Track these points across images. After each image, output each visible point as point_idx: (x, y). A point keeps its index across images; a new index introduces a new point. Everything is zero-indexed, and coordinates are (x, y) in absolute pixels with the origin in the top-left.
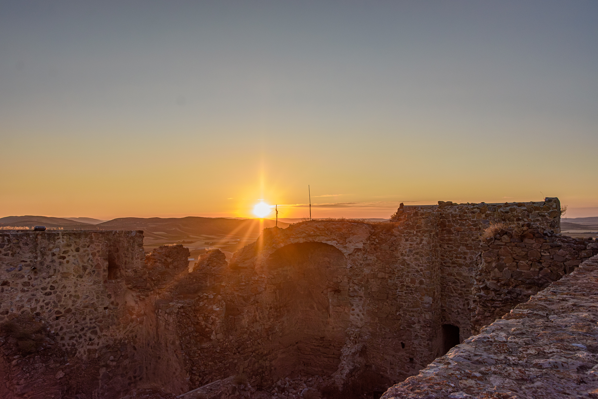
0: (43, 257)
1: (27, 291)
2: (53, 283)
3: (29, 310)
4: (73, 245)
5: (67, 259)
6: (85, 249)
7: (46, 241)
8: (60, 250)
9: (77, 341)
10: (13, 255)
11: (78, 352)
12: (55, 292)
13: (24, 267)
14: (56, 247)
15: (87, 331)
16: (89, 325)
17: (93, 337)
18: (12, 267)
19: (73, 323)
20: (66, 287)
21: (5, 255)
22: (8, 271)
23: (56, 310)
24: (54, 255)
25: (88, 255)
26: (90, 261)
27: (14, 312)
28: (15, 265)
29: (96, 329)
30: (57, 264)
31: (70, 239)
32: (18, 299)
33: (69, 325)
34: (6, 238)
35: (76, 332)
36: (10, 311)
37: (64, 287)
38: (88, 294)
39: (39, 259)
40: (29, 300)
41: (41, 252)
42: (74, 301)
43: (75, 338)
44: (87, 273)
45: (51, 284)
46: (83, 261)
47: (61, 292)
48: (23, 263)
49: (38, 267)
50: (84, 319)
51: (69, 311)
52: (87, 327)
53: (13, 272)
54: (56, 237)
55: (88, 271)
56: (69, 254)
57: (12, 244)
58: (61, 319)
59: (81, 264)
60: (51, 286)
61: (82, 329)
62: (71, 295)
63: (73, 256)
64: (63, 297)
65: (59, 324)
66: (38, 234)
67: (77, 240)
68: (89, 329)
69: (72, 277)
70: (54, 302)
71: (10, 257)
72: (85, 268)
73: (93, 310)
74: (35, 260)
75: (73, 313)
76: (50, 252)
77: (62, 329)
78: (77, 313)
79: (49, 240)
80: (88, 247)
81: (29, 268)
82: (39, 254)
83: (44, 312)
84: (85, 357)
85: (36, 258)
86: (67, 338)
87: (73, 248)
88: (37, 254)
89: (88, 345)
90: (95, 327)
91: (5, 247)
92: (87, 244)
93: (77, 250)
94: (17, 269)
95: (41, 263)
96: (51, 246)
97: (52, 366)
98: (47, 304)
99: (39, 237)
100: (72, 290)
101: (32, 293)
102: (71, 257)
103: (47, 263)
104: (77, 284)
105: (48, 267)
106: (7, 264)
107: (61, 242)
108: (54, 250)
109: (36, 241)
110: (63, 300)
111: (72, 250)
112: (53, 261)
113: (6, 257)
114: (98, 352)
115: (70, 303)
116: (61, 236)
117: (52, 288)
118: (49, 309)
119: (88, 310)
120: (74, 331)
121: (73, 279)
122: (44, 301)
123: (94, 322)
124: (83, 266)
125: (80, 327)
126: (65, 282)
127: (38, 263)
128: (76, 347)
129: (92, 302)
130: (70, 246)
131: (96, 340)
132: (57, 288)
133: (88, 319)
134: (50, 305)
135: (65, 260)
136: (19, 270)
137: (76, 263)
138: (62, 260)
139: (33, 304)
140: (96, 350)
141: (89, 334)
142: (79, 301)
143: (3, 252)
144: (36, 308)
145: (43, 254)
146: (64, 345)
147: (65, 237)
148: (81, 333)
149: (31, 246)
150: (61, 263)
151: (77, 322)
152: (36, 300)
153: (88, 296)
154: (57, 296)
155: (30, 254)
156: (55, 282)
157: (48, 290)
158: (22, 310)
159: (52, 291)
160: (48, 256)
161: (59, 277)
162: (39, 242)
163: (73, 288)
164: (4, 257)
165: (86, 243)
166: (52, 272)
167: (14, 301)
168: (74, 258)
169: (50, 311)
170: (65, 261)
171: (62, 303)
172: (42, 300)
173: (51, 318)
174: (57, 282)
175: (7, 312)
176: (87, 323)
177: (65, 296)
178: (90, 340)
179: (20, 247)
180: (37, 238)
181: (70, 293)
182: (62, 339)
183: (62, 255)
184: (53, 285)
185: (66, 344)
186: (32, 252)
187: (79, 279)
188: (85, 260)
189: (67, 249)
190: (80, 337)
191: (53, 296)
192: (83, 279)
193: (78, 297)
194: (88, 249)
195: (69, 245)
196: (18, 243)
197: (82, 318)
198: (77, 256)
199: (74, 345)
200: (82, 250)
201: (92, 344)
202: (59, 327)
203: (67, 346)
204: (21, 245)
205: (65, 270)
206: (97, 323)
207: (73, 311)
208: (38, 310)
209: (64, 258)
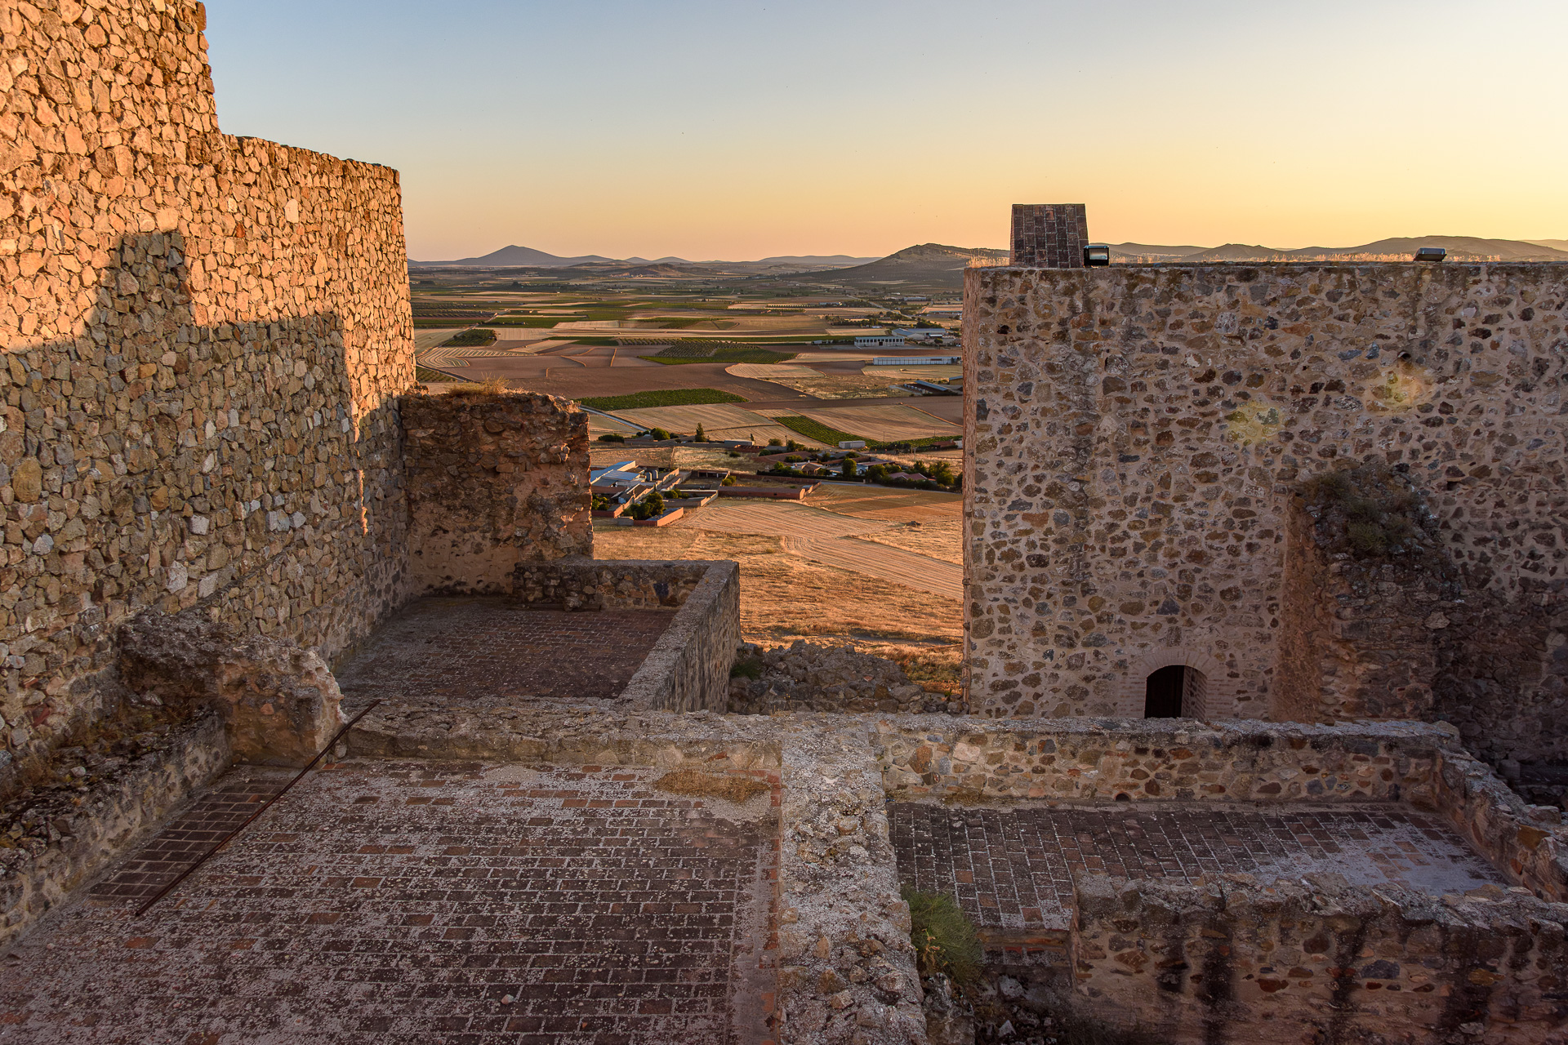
0: (1430, 328)
1: (1384, 409)
2: (1448, 397)
3: (1384, 455)
4: (1515, 303)
5: (1494, 337)
6: (1548, 313)
7: (1443, 289)
8: (1477, 315)
9: (1494, 551)
10: (1357, 320)
11: (1493, 578)
12: (1453, 421)
13: (1381, 351)
14: (1469, 305)
15: (1525, 531)
16: (1532, 516)
17: (1541, 549)
18: (1353, 348)
19: (1490, 504)
20: (1481, 412)
21: (1341, 319)
22: (1343, 357)
23: (1449, 464)
24: (1459, 324)
25: (1556, 330)
26: (1558, 348)
27: (1348, 454)
28: (1362, 344)
29: (1549, 532)
30: (1464, 349)
31: (1508, 283)
32: (1359, 426)
33: (1479, 507)
34: (1346, 277)
35: (1495, 527)
36: (1340, 452)
37: (1478, 410)
38: (1540, 437)
39: (1420, 333)
40: (1386, 433)
41: (1427, 314)
42: (1498, 450)
43: (1492, 544)
44: (1545, 378)
45: (1443, 399)
46: (1538, 347)
47: (1468, 422)
48: (1380, 342)
49: (1416, 352)
50: (1523, 499)
51: (1483, 472)
52: (1528, 521)
53: (1355, 361)
54: (1471, 279)
55: (1550, 373)
56: (1500, 324)
57: (1358, 293)
58: (1461, 489)
59: (1532, 355)
60: (1444, 404)
61: (1514, 525)
62: (1492, 434)
63: (1513, 331)
64: (1472, 436)
65: (1453, 502)
66: (1423, 270)
67: (1529, 288)
68: (1533, 528)
69: (1503, 386)
70: (1447, 445)
71: (1351, 324)
72: (1541, 367)
73: (1550, 480)
74: (1411, 336)
75: (1492, 480)
76: (1450, 317)
77: (1458, 513)
78: (1504, 480)
79: (1451, 284)
80: (1559, 307)
81: (1393, 353)
82: (1422, 321)
83: (1418, 466)
84: (1511, 596)
85: (1413, 329)
86: (1469, 539)
87: (1512, 308)
88: (1415, 319)
89: (1524, 567)
90: (1550, 527)
91: (1343, 299)
92: (1557, 301)
93: (1526, 315)
94: (1366, 353)
95: (1425, 344)
96: (1454, 301)
97: (1420, 596)
98: (1428, 447)
99: (1427, 277)
100: (1499, 421)
101: (1395, 415)
102: (1506, 333)
103: (1441, 344)
104: (1514, 407)
105: (1442, 355)
106: (1342, 342)
107: (1484, 291)
108: (1461, 313)
109: (1417, 287)
110: (1470, 443)
111: (1511, 316)
112: (1455, 341)
113: (1342, 324)
114: (1549, 591)
115: (1489, 452)
116: (1484, 276)
117: (1446, 408)
118: (1430, 461)
119: (1538, 477)
120: (1489, 523)
121: (1503, 392)
122: (1421, 438)
123: (1550, 514)
124: (1537, 360)
125: (1506, 519)
126: (1479, 397)
127: (1417, 343)
128: (1491, 564)
129: (1552, 459)
130: (1508, 302)
131: (1550, 562)
132: (1459, 410)
133: (1533, 498)
134: (1435, 451)
135: (1489, 340)
136: (1370, 358)
137: (1518, 348)
138: (1479, 340)
139: (1394, 446)
140: (1544, 586)
141: (1529, 542)
142: (1513, 452)
143: (1338, 312)
144: (1399, 453)
145: (1432, 321)
146: (1459, 554)
147: (1496, 278)
148: (1509, 534)
149: (1403, 298)
150: (1475, 349)
151: (1500, 504)
152: (1402, 434)
153: (1539, 442)
154: (1457, 431)
155: (1400, 319)
156: (1456, 394)
157: (1435, 414)
158: (1366, 453)
159: (1445, 417)
160: (1443, 325)
161: (1467, 383)
162: (1423, 290)
163: (1503, 414)
164: (1337, 323)
165: (1554, 297)
166: (1449, 367)
167: (1350, 429)
168: (1513, 337)
169: (1433, 465)
170: (1487, 342)
171: (1466, 450)
172: (1415, 436)
173: (1434, 484)
174: (1459, 396)
175: (1333, 453)
176: (1528, 512)
177: (1478, 433)
178: (1532, 555)
179: (1376, 301)
180: (1419, 278)
181: (1492, 428)
182: (1457, 538)
183: (1480, 326)
184: (1448, 401)
185: (1466, 553)
186: (1404, 315)
187: (1521, 393)
188: (1546, 343)
189: (1497, 310)
190: (1505, 543)
191: (1446, 430)
192: (1533, 395)
193: (1512, 441)
194: (1559, 313)
195: (1504, 302)
196: (1373, 291)
197: (1516, 497)
198: (1523, 333)
199: (1484, 559)
200: (1538, 315)
201: (1535, 568)
202: (1452, 509)
203: (1466, 559)
204: (1379, 295)
205: (1485, 367)
206: (1556, 516)
207: (1495, 475)
208: (1405, 459)
209: (1486, 334)
